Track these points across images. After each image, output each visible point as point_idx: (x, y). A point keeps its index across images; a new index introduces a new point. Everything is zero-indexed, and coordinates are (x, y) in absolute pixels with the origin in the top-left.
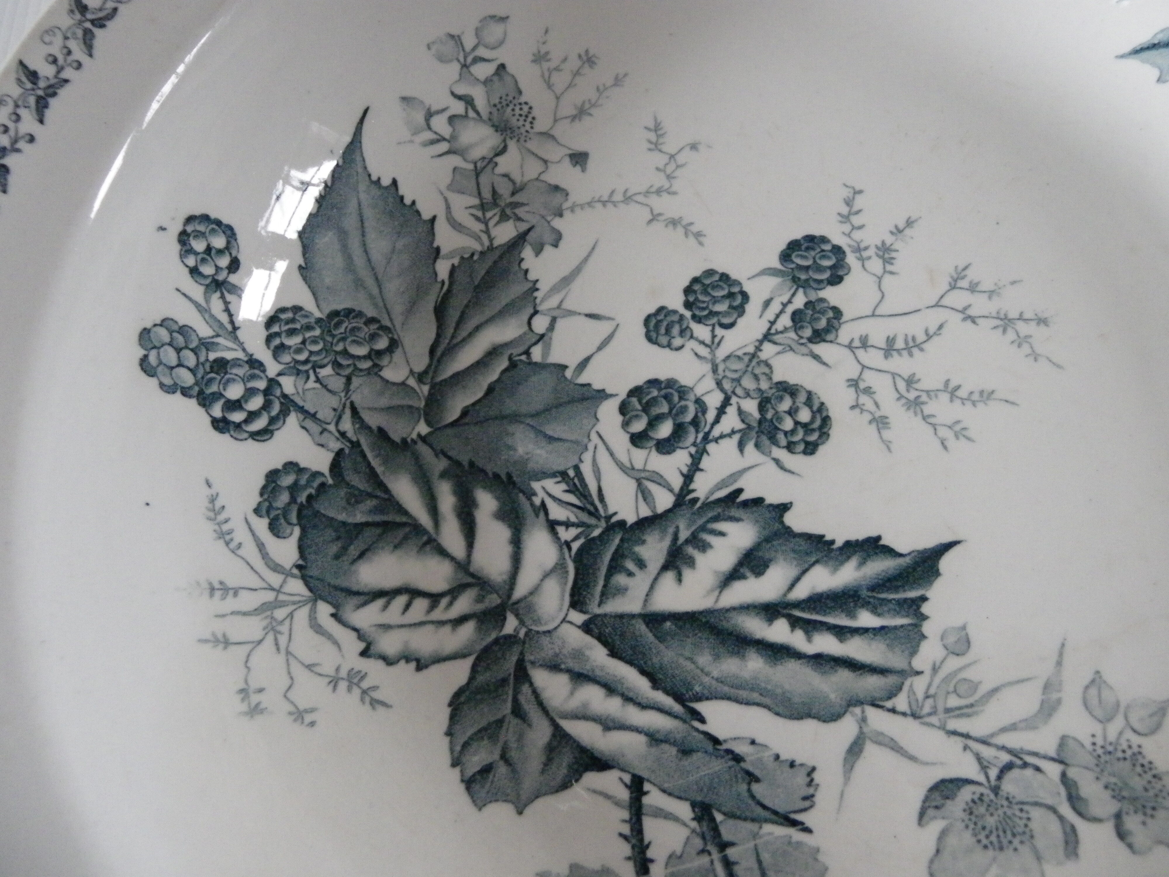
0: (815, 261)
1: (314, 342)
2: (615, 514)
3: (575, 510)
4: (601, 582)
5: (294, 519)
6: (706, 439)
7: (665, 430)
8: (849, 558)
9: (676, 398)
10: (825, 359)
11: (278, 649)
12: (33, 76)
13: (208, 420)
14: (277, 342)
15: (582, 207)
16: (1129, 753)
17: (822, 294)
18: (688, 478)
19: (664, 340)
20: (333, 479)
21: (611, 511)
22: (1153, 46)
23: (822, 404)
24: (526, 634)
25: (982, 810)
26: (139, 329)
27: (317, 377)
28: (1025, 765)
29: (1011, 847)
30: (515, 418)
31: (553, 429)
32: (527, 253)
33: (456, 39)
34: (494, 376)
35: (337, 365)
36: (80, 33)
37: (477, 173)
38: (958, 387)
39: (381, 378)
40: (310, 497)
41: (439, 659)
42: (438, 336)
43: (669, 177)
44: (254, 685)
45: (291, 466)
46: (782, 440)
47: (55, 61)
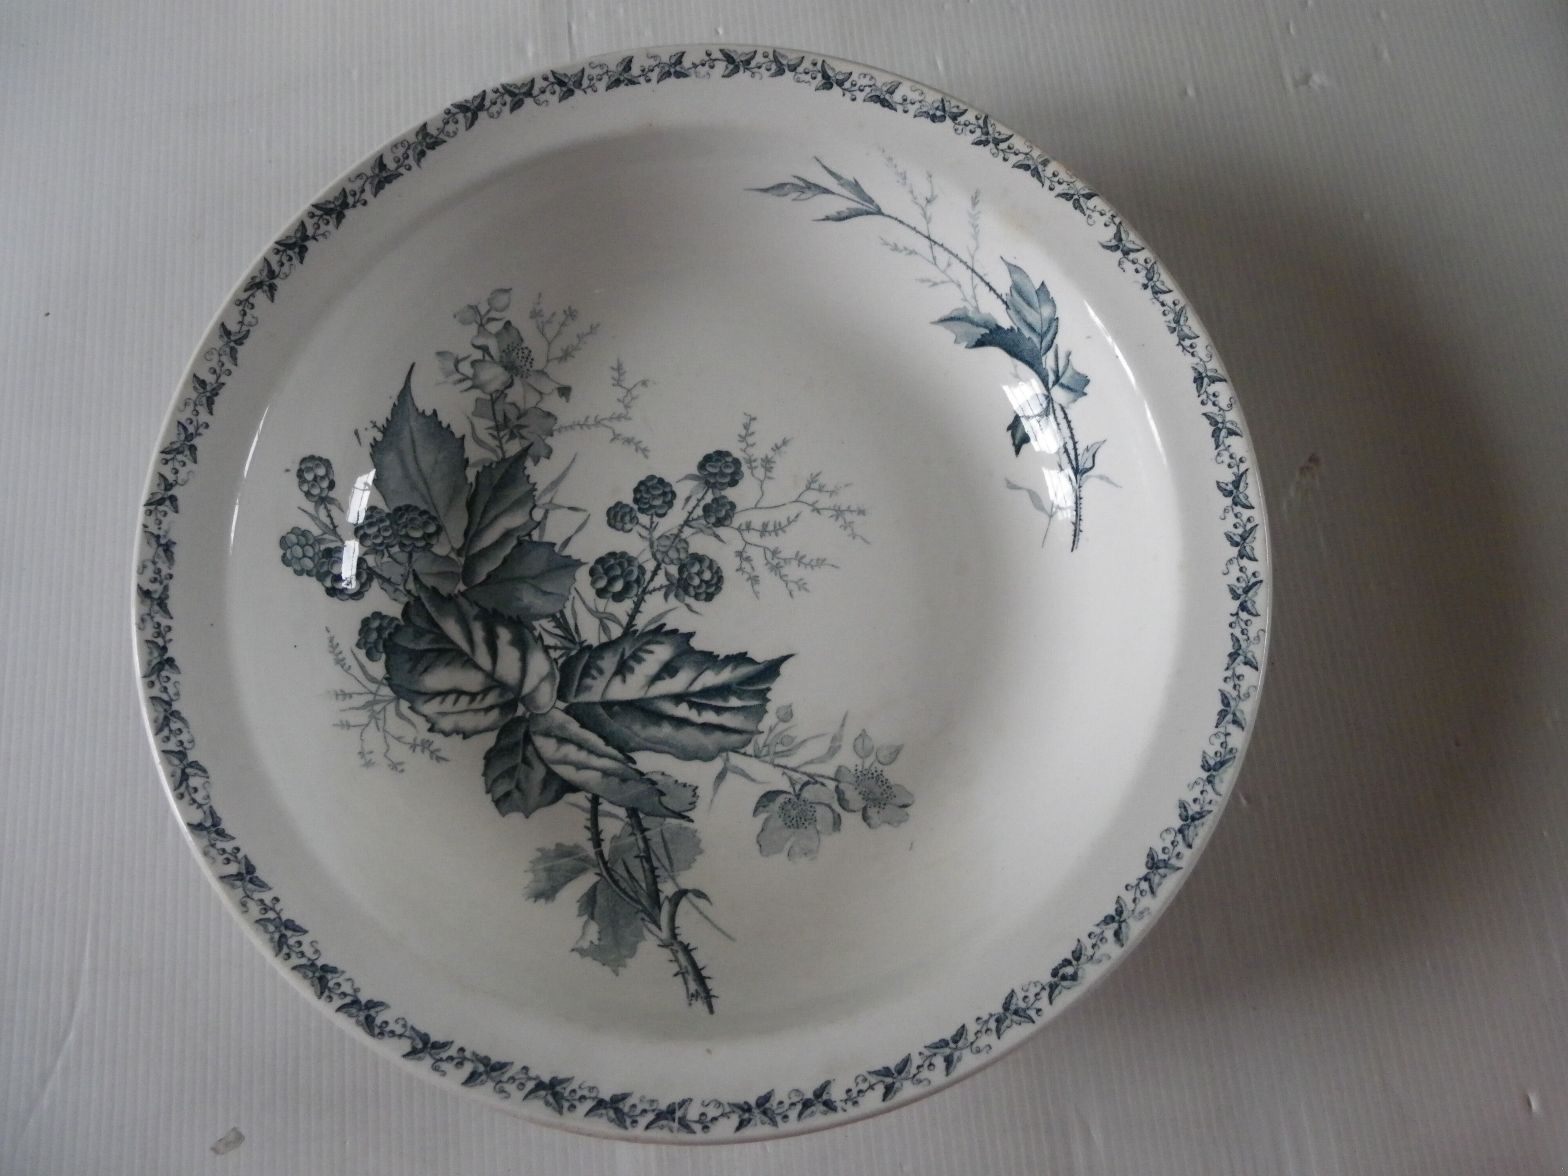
0: (721, 470)
1: (386, 530)
2: (586, 640)
3: (560, 638)
4: (576, 683)
5: (381, 648)
6: (644, 592)
7: (618, 586)
8: (726, 666)
9: (626, 565)
10: (723, 538)
11: (378, 729)
12: (203, 383)
13: (323, 589)
14: (361, 532)
15: (566, 428)
16: (875, 774)
17: (724, 493)
18: (632, 617)
19: (619, 525)
20: (404, 621)
21: (583, 638)
22: (951, 319)
23: (719, 568)
24: (530, 716)
25: (789, 807)
26: (279, 538)
27: (389, 554)
28: (816, 782)
29: (804, 827)
30: (522, 579)
31: (548, 587)
32: (529, 463)
33: (474, 308)
34: (507, 551)
35: (402, 545)
36: (228, 350)
37: (493, 402)
38: (804, 557)
39: (433, 553)
40: (390, 634)
41: (477, 732)
42: (470, 523)
43: (627, 407)
44: (367, 749)
45: (377, 615)
46: (692, 591)
47: (215, 372)
